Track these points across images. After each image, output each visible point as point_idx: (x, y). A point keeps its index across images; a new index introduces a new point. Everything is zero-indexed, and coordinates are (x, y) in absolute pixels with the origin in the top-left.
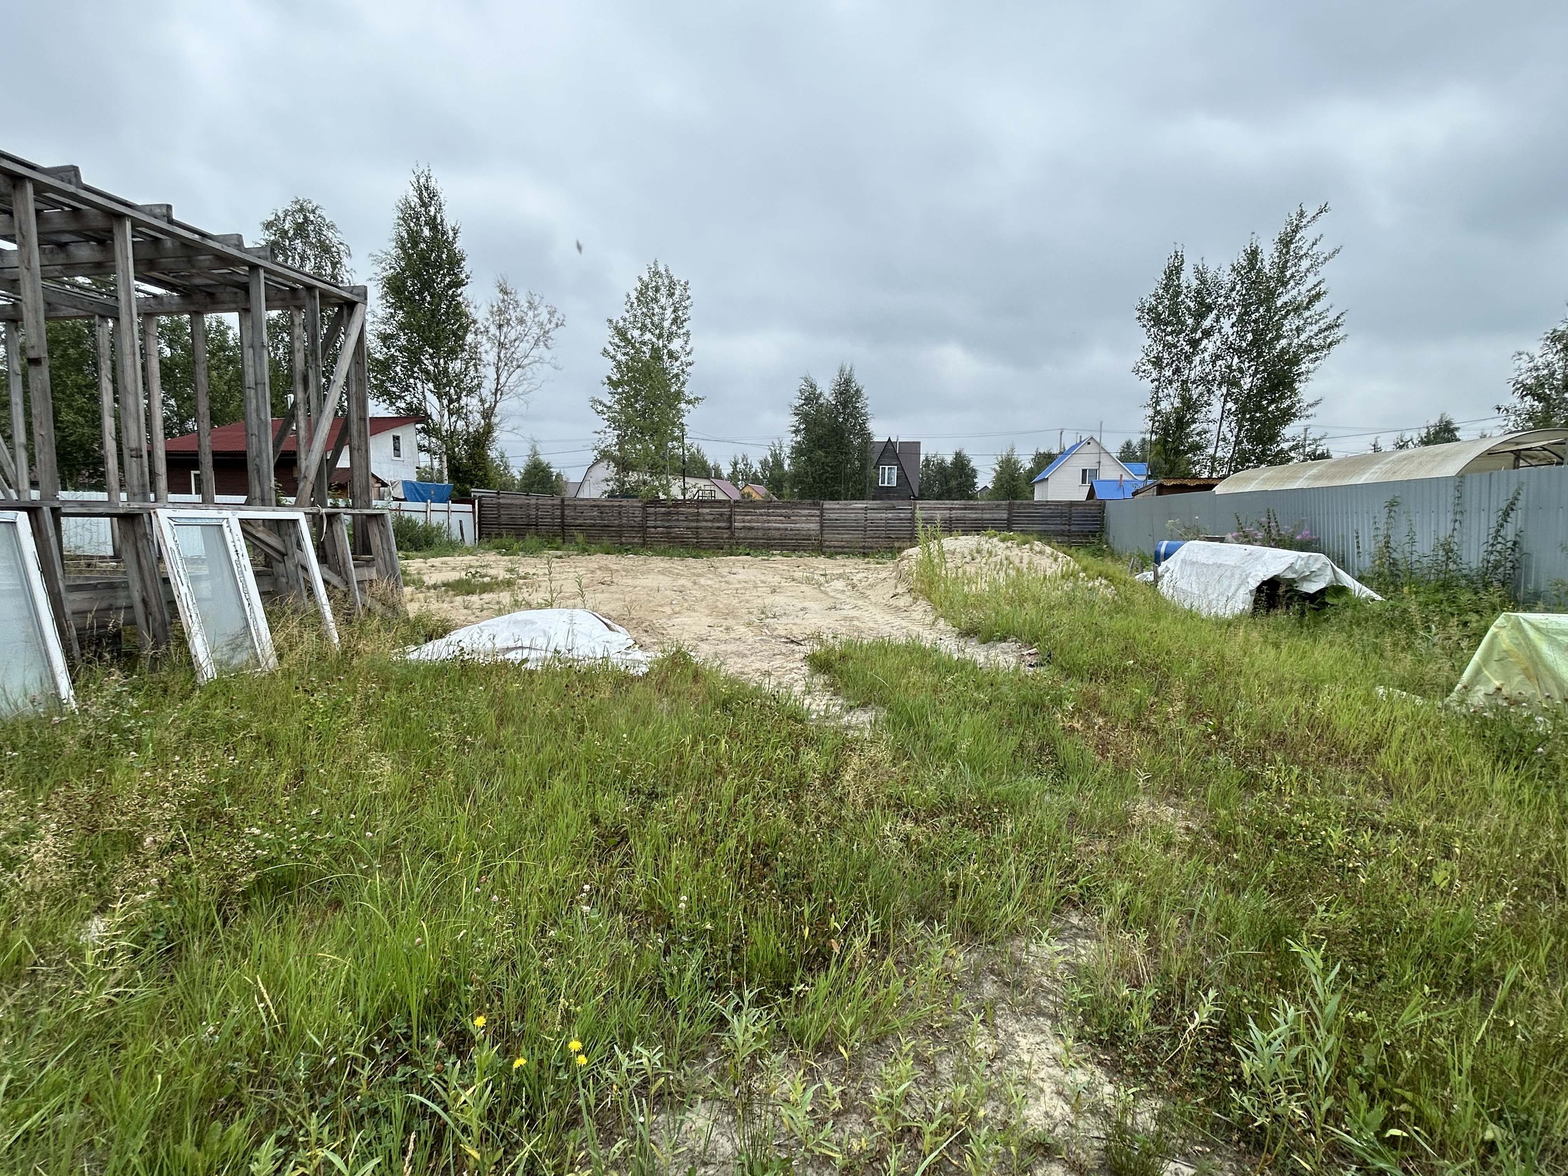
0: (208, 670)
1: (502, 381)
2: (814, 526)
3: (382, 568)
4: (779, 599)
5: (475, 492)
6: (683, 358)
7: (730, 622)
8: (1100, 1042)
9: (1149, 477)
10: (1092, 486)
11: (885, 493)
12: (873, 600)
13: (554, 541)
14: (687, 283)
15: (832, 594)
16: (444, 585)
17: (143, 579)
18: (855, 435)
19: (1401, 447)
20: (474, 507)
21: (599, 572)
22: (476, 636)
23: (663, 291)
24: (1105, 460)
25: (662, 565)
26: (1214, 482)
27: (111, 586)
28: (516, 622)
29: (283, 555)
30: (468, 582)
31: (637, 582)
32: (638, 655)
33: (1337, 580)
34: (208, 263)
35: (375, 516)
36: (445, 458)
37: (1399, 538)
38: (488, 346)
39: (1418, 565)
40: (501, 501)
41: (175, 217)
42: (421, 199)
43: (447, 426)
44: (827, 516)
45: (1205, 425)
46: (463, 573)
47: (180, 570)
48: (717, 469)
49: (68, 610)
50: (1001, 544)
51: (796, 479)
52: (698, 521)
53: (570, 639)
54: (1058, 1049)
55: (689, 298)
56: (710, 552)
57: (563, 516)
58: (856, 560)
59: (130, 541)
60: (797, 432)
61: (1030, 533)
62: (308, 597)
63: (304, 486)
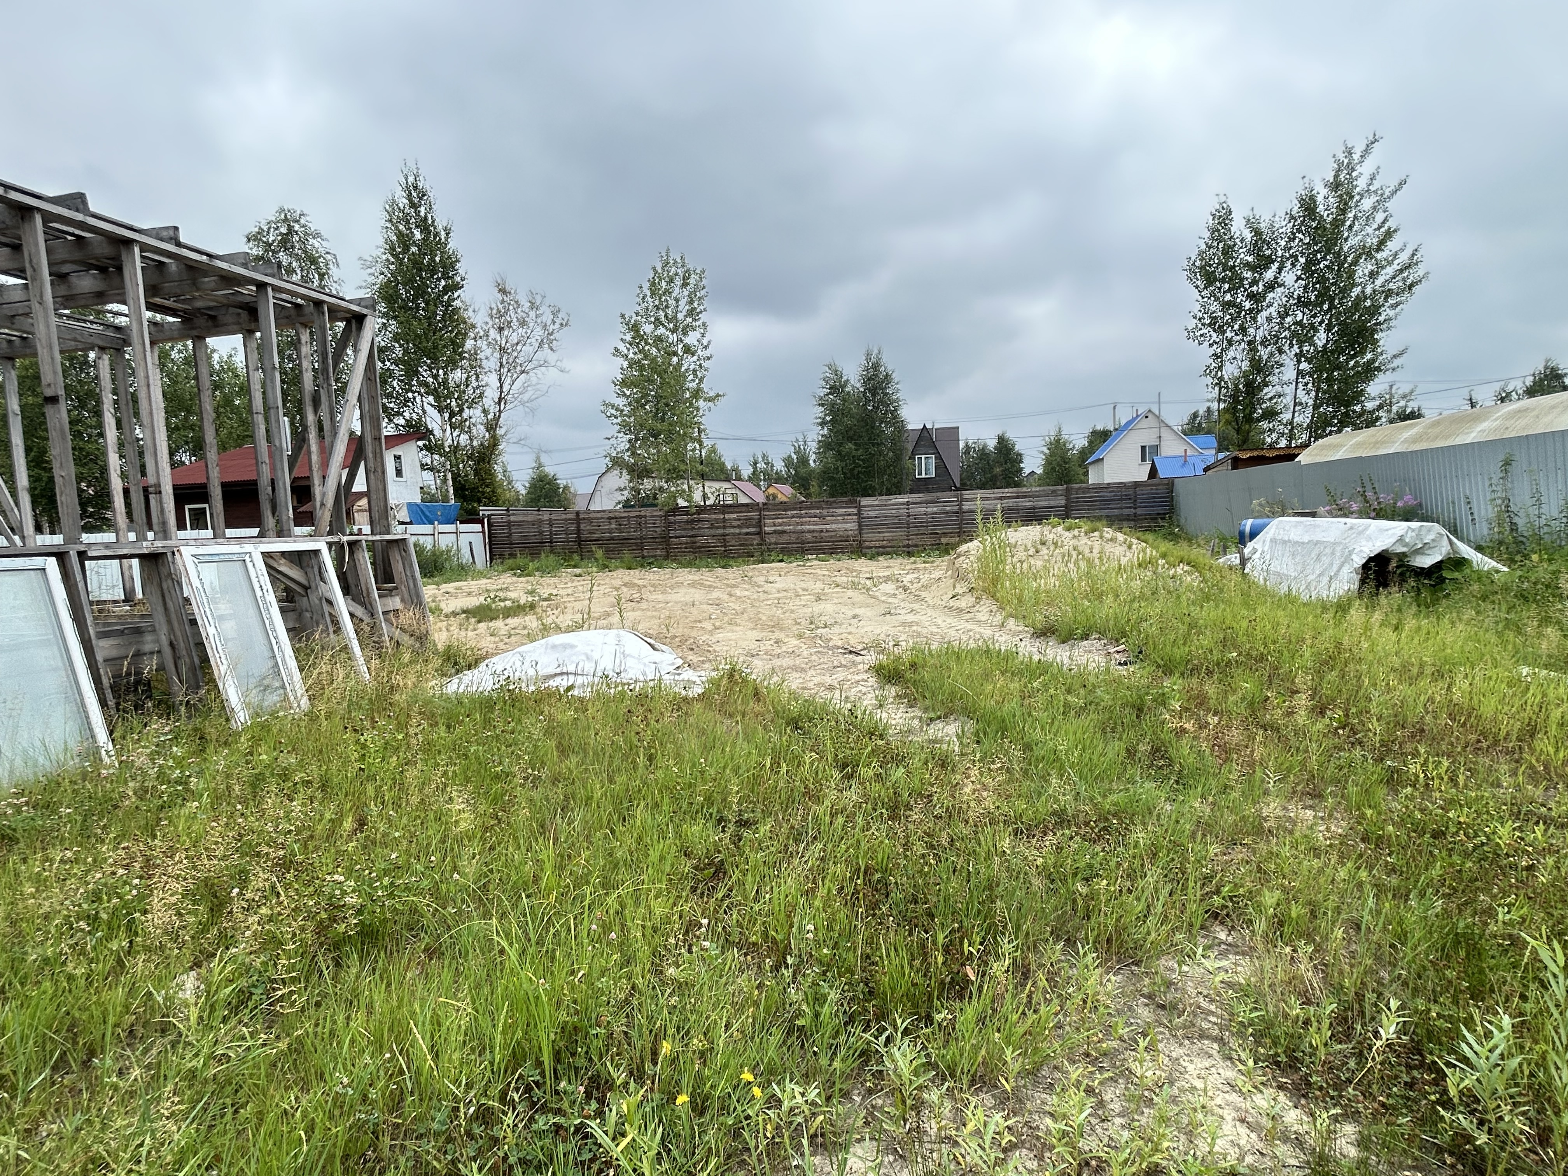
0: (242, 716)
1: (506, 388)
2: (851, 526)
3: (406, 596)
4: (827, 607)
5: (484, 510)
6: (699, 352)
7: (778, 634)
8: (1278, 1064)
9: (1219, 450)
10: (1153, 465)
11: (922, 486)
12: (930, 602)
13: (571, 558)
14: (703, 272)
15: (883, 598)
16: (464, 612)
17: (169, 622)
18: (887, 423)
19: (1502, 400)
20: (483, 527)
21: (625, 589)
22: (518, 664)
23: (678, 281)
24: (1165, 433)
25: (691, 577)
26: (1296, 451)
27: (138, 631)
28: (554, 647)
29: (306, 588)
30: (488, 607)
31: (669, 597)
32: (688, 674)
33: (1455, 552)
34: (212, 285)
35: (396, 541)
36: (449, 476)
37: (1522, 500)
38: (488, 352)
39: (1546, 529)
40: (512, 518)
41: (183, 239)
42: (410, 201)
43: (449, 442)
44: (865, 514)
45: (1278, 388)
46: (482, 599)
47: (207, 610)
48: (736, 470)
49: (99, 658)
50: (1067, 533)
51: (826, 475)
52: (724, 527)
53: (617, 661)
54: (1230, 1074)
55: (704, 287)
56: (740, 560)
57: (578, 531)
58: (900, 560)
59: (155, 583)
60: (823, 424)
61: (1099, 518)
62: (335, 632)
63: (323, 514)
